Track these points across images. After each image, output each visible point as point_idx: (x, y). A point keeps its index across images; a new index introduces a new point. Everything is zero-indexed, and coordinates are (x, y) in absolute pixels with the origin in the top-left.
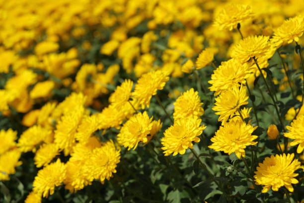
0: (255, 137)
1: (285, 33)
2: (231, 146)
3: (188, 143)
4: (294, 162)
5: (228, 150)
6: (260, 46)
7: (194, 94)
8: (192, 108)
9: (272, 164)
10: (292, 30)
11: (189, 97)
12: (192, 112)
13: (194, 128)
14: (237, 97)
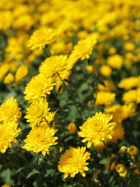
0: (56, 138)
1: (79, 52)
2: (38, 147)
3: (8, 144)
4: (86, 153)
5: (36, 150)
6: (60, 64)
7: (14, 101)
8: (12, 113)
9: (71, 157)
10: (84, 49)
11: (10, 104)
12: (12, 116)
13: (12, 131)
14: (42, 108)
